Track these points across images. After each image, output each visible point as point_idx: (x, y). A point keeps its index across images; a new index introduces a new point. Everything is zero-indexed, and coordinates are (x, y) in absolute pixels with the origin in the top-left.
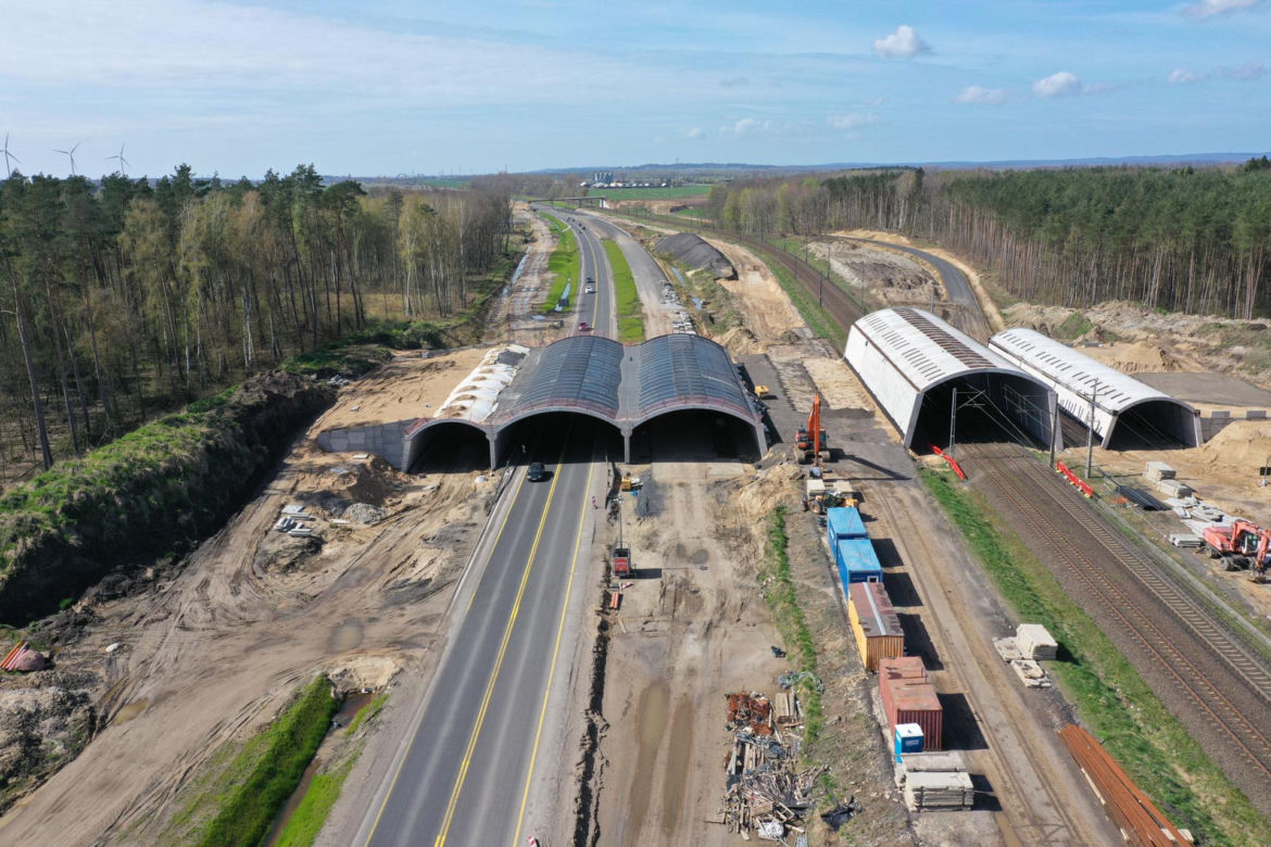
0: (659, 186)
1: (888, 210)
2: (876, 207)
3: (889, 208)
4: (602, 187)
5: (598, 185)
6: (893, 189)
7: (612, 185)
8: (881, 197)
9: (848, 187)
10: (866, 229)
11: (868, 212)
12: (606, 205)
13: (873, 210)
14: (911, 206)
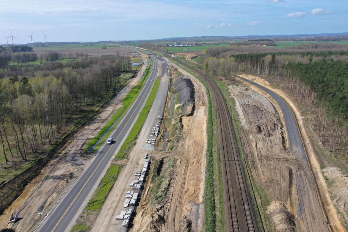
0: (194, 46)
1: (261, 68)
2: (257, 66)
3: (261, 67)
4: (177, 46)
5: (176, 46)
6: (263, 61)
7: (180, 45)
8: (259, 63)
9: (247, 58)
10: (253, 75)
11: (254, 68)
12: (172, 56)
13: (255, 67)
14: (270, 68)
